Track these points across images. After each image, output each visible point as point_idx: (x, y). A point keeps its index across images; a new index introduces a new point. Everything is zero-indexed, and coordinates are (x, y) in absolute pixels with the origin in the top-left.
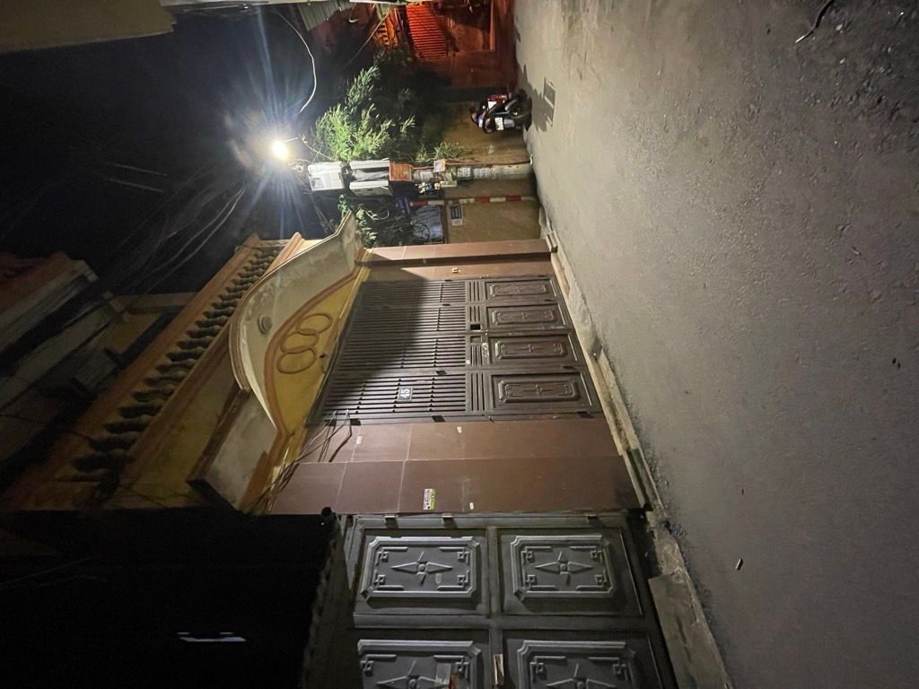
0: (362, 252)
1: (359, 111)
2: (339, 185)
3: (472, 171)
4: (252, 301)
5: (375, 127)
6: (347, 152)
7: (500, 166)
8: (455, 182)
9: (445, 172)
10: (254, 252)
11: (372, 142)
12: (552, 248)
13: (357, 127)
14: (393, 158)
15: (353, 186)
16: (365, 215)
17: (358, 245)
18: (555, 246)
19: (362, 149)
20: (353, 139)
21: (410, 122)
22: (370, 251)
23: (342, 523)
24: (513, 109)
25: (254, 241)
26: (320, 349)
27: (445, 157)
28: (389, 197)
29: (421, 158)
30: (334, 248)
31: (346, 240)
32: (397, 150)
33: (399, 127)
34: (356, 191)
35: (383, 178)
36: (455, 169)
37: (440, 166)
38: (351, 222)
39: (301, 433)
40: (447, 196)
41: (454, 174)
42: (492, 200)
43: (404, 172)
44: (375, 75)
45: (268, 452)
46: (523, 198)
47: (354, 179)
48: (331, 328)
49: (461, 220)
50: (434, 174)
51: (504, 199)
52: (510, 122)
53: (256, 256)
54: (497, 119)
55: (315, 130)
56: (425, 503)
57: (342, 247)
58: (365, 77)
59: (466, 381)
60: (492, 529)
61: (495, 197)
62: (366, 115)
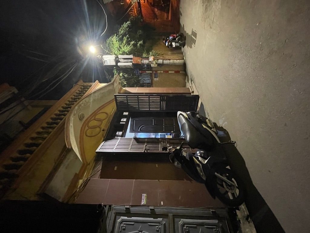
0: (121, 89)
1: (123, 37)
2: (114, 64)
3: (163, 62)
5: (128, 43)
6: (118, 52)
7: (174, 60)
8: (157, 65)
9: (153, 61)
10: (80, 87)
11: (127, 49)
12: (192, 91)
13: (122, 43)
14: (134, 55)
15: (119, 64)
16: (123, 75)
17: (120, 86)
19: (123, 51)
20: (120, 47)
21: (141, 42)
22: (124, 88)
23: (106, 209)
24: (179, 40)
27: (153, 55)
28: (132, 69)
29: (144, 55)
30: (111, 88)
32: (136, 52)
33: (137, 44)
34: (120, 66)
35: (130, 62)
36: (157, 60)
37: (151, 59)
38: (118, 77)
39: (92, 164)
40: (153, 70)
41: (156, 62)
42: (169, 72)
43: (138, 60)
44: (129, 24)
46: (181, 72)
47: (119, 62)
49: (158, 78)
50: (149, 62)
51: (174, 72)
52: (178, 44)
54: (173, 43)
55: (106, 43)
56: (142, 201)
57: (114, 87)
58: (125, 25)
60: (170, 215)
61: (171, 71)
62: (125, 39)
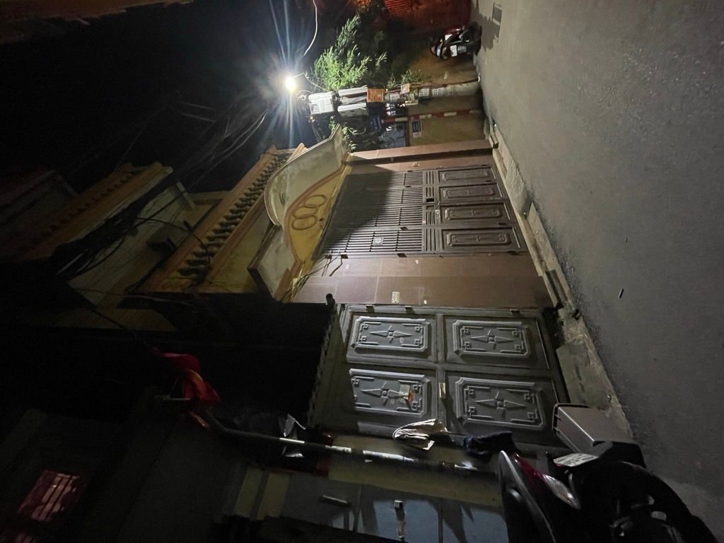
0: (346, 155)
1: (345, 53)
2: (330, 109)
3: (430, 92)
4: (276, 180)
5: (356, 63)
6: (337, 83)
7: (452, 85)
8: (417, 101)
9: (409, 93)
10: (273, 157)
11: (354, 75)
12: (494, 145)
13: (344, 65)
14: (370, 86)
15: (340, 109)
16: (348, 132)
17: (343, 150)
18: (496, 143)
19: (348, 81)
20: (341, 74)
21: (383, 57)
22: (352, 154)
24: (465, 37)
25: (273, 150)
26: (319, 215)
27: (410, 82)
28: (366, 116)
29: (391, 84)
30: (329, 149)
31: (337, 144)
32: (374, 79)
33: (374, 62)
34: (342, 112)
35: (363, 101)
36: (417, 90)
37: (405, 89)
38: (340, 132)
39: (309, 262)
40: (410, 113)
41: (416, 94)
42: (446, 115)
43: (378, 95)
44: (357, 23)
45: (290, 269)
46: (471, 112)
47: (340, 104)
48: (325, 204)
49: (420, 133)
50: (401, 96)
51: (455, 114)
52: (463, 48)
53: (275, 160)
54: (452, 47)
55: (314, 69)
56: (393, 299)
57: (333, 148)
58: (350, 25)
59: (422, 234)
60: (439, 316)
61: (449, 112)
62: (351, 54)
